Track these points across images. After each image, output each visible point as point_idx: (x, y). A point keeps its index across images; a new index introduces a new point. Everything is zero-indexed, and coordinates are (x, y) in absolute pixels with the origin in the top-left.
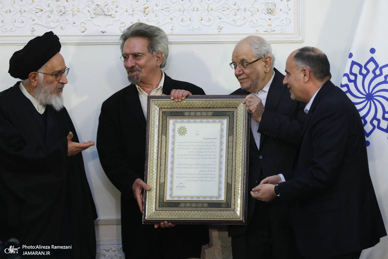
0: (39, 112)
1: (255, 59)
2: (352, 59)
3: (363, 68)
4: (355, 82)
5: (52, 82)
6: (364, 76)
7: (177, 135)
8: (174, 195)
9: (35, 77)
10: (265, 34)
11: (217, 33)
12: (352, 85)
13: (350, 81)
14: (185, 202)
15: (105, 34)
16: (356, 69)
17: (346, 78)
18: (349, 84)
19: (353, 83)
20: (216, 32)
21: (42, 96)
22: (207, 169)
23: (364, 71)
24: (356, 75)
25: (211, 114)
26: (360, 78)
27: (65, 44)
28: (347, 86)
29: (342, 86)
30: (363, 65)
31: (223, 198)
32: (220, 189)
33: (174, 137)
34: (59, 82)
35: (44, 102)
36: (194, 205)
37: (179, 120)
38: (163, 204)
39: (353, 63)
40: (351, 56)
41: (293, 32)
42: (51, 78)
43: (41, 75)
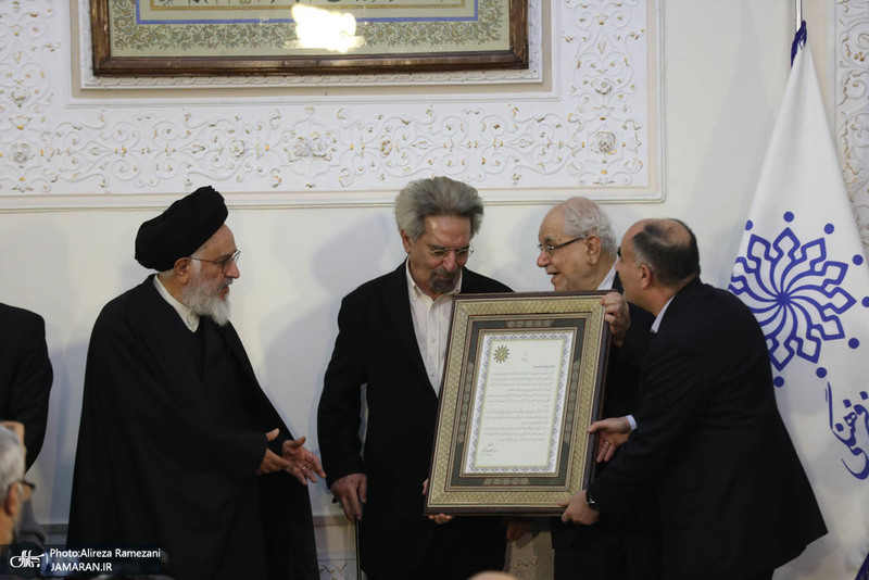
0: (190, 328)
1: (568, 240)
2: (753, 231)
3: (772, 248)
4: (757, 272)
5: (214, 276)
6: (774, 262)
7: (493, 361)
8: (478, 464)
9: (185, 267)
10: (595, 188)
11: (511, 186)
12: (751, 278)
13: (748, 270)
14: (493, 477)
15: (313, 189)
16: (759, 250)
17: (740, 265)
18: (746, 275)
19: (753, 274)
20: (509, 183)
21: (195, 300)
22: (534, 420)
23: (774, 254)
24: (758, 261)
25: (548, 323)
26: (766, 265)
27: (236, 208)
28: (742, 279)
29: (734, 279)
30: (772, 242)
31: (553, 470)
32: (550, 454)
33: (487, 364)
34: (225, 276)
35: (199, 310)
36: (506, 482)
37: (498, 336)
38: (459, 480)
39: (754, 239)
40: (749, 225)
41: (646, 184)
42: (213, 268)
43: (196, 263)
